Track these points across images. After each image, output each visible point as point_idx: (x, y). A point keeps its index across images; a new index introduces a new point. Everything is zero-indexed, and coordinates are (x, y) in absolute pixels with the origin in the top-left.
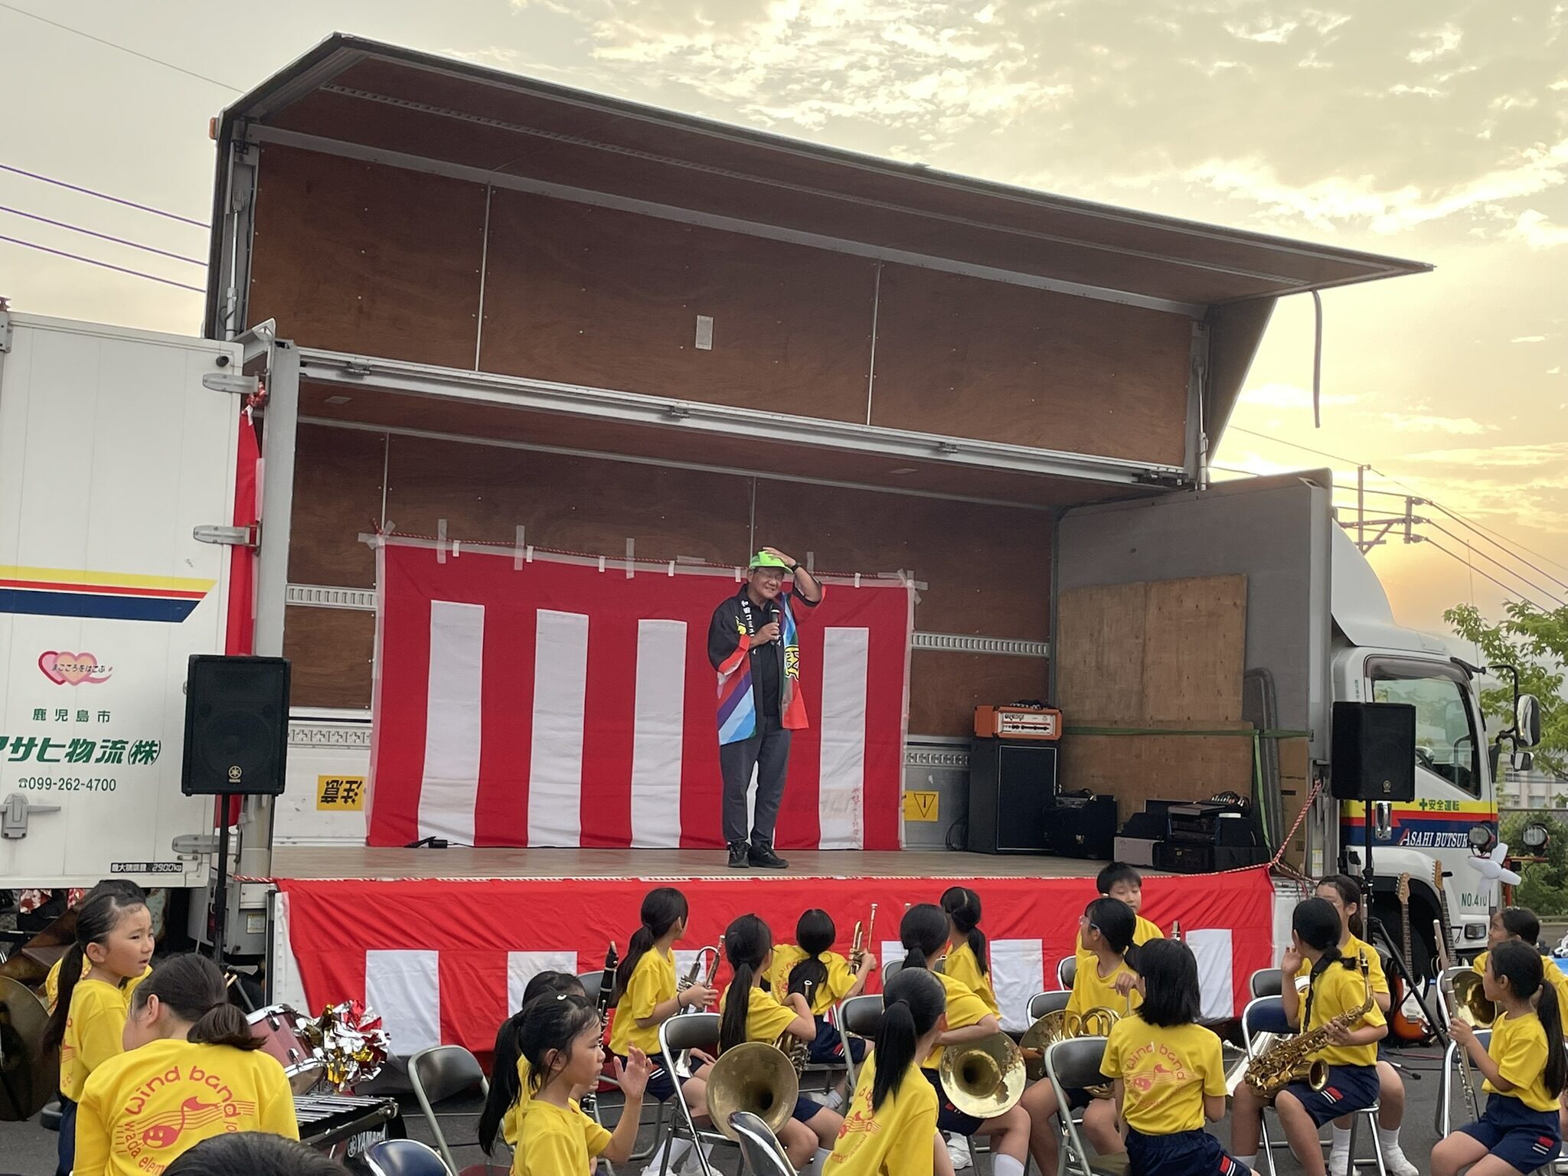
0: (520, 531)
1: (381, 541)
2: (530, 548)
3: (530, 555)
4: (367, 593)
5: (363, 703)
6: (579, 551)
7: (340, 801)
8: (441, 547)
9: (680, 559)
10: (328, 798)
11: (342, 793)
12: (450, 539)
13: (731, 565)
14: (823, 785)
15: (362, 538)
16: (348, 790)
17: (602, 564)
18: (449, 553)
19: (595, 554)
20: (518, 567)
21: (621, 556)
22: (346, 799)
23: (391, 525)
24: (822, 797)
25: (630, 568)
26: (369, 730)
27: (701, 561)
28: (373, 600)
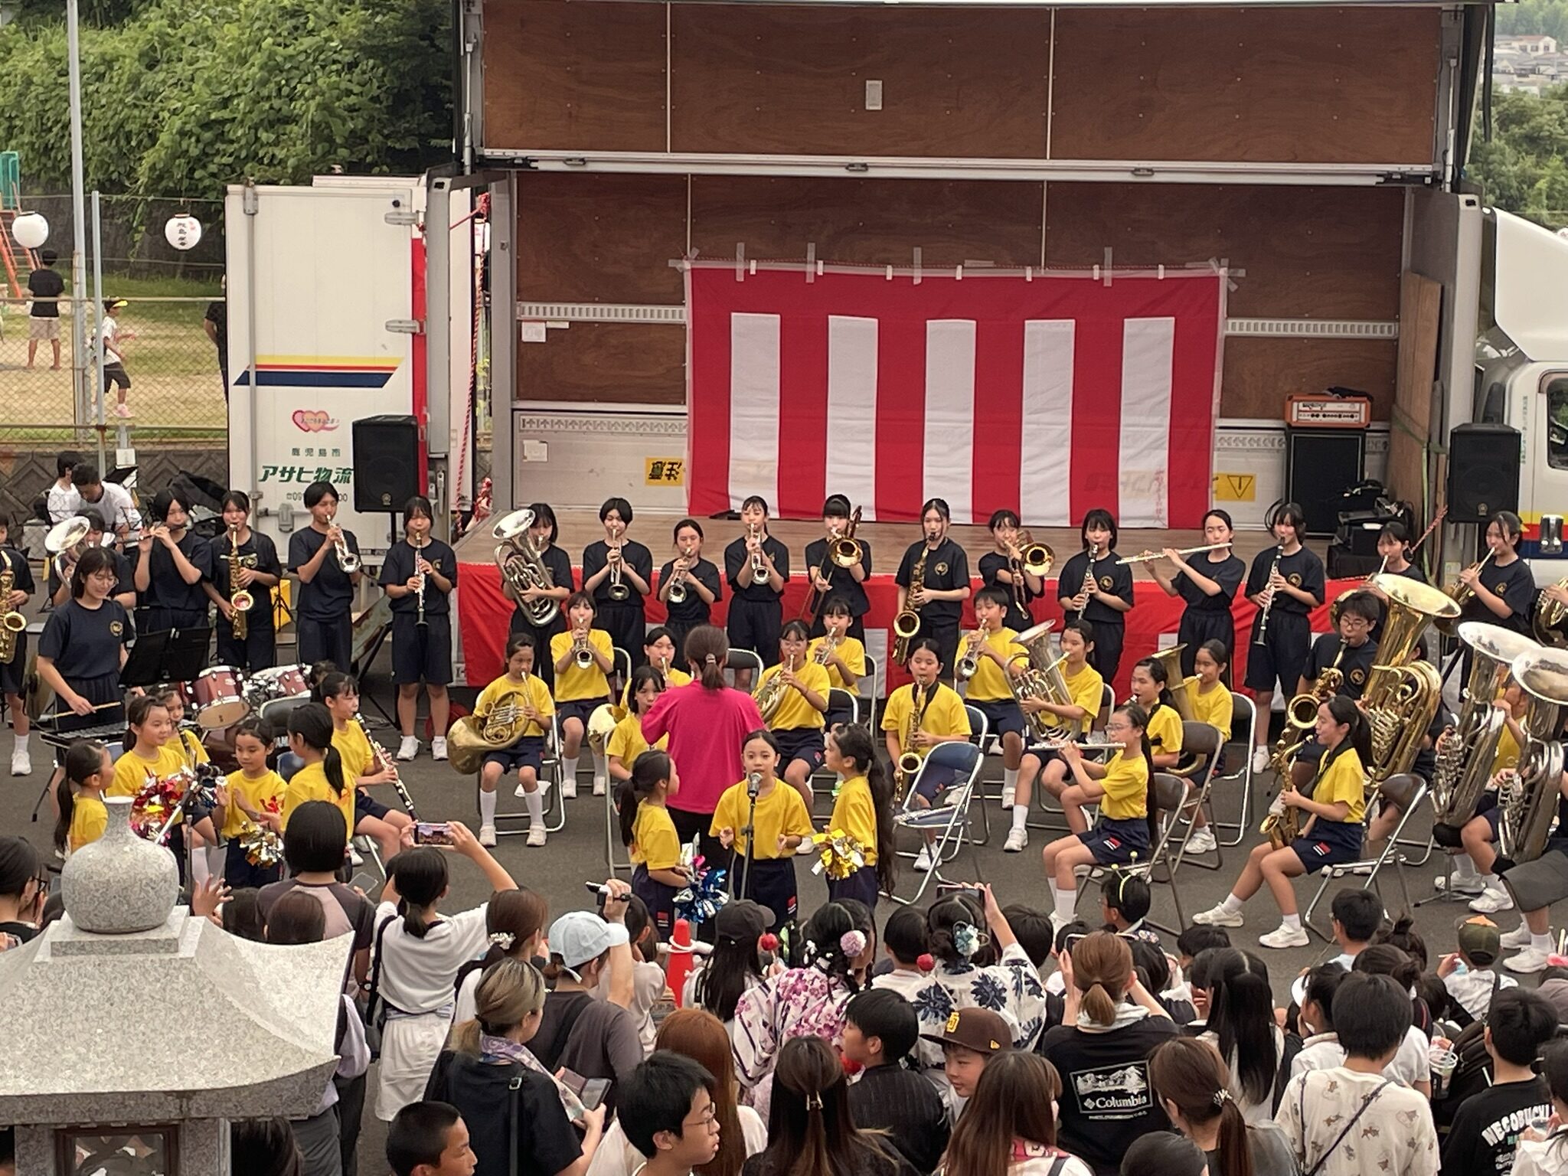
0: (811, 248)
1: (687, 265)
2: (821, 263)
3: (821, 269)
4: (677, 309)
5: (681, 401)
6: (868, 262)
7: (664, 478)
8: (740, 267)
9: (968, 263)
10: (655, 475)
11: (665, 472)
12: (748, 258)
13: (1022, 264)
14: (1123, 467)
15: (671, 263)
16: (671, 470)
17: (889, 273)
18: (747, 271)
19: (884, 263)
20: (810, 279)
21: (910, 263)
22: (669, 476)
23: (696, 252)
24: (1121, 478)
25: (918, 275)
26: (685, 422)
27: (991, 264)
28: (682, 314)
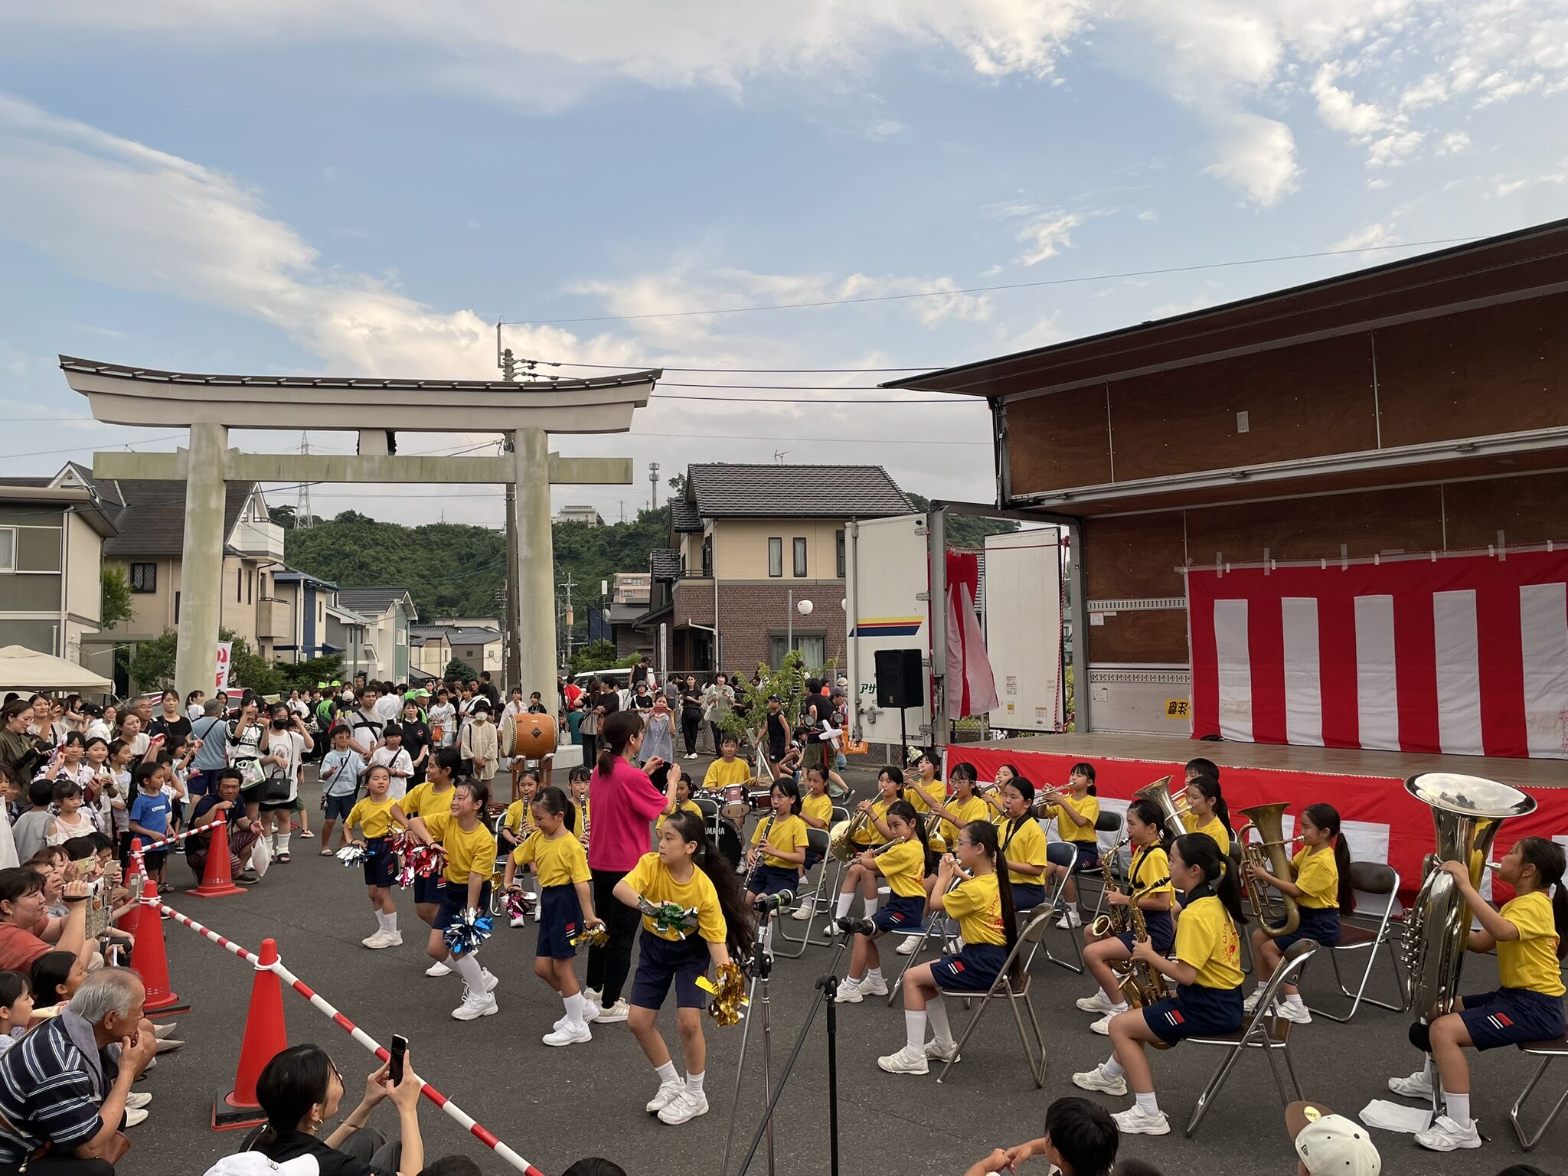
0: (1267, 551)
1: (1186, 570)
2: (1273, 561)
3: (1274, 565)
4: (1181, 599)
5: (1185, 660)
6: (1307, 558)
7: (1177, 713)
8: (1219, 568)
9: (1383, 552)
10: (1172, 711)
11: (1178, 709)
12: (1224, 562)
13: (1428, 550)
14: (1527, 709)
15: (1176, 569)
16: (1182, 707)
17: (1324, 564)
18: (1224, 571)
19: (1319, 558)
20: (1267, 573)
21: (1338, 556)
22: (1181, 712)
23: (1191, 560)
24: (1528, 718)
25: (1345, 564)
26: (1190, 674)
27: (1401, 551)
28: (1185, 603)
